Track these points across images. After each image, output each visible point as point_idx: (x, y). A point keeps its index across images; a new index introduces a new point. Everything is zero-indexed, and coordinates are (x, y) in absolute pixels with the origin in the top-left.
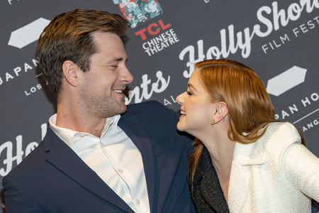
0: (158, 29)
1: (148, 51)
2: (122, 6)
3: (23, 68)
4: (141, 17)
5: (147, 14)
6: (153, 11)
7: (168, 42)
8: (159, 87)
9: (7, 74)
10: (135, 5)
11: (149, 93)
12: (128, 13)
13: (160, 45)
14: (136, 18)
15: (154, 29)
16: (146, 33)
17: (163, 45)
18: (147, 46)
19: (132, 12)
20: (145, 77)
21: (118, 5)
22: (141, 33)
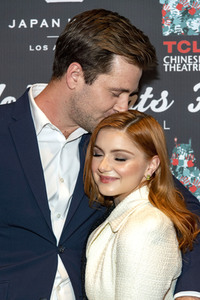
0: (188, 50)
1: (166, 66)
2: (165, 9)
3: (40, 23)
4: (178, 29)
5: (186, 29)
6: (194, 29)
7: (192, 67)
8: (157, 107)
9: (23, 21)
10: (179, 13)
11: (145, 107)
12: (168, 18)
13: (181, 66)
14: (173, 28)
15: (184, 47)
16: (175, 47)
17: (185, 68)
18: (168, 60)
19: (172, 20)
20: (149, 90)
21: (162, 5)
22: (170, 45)
